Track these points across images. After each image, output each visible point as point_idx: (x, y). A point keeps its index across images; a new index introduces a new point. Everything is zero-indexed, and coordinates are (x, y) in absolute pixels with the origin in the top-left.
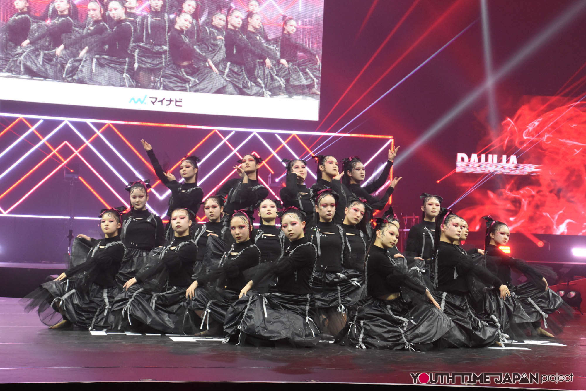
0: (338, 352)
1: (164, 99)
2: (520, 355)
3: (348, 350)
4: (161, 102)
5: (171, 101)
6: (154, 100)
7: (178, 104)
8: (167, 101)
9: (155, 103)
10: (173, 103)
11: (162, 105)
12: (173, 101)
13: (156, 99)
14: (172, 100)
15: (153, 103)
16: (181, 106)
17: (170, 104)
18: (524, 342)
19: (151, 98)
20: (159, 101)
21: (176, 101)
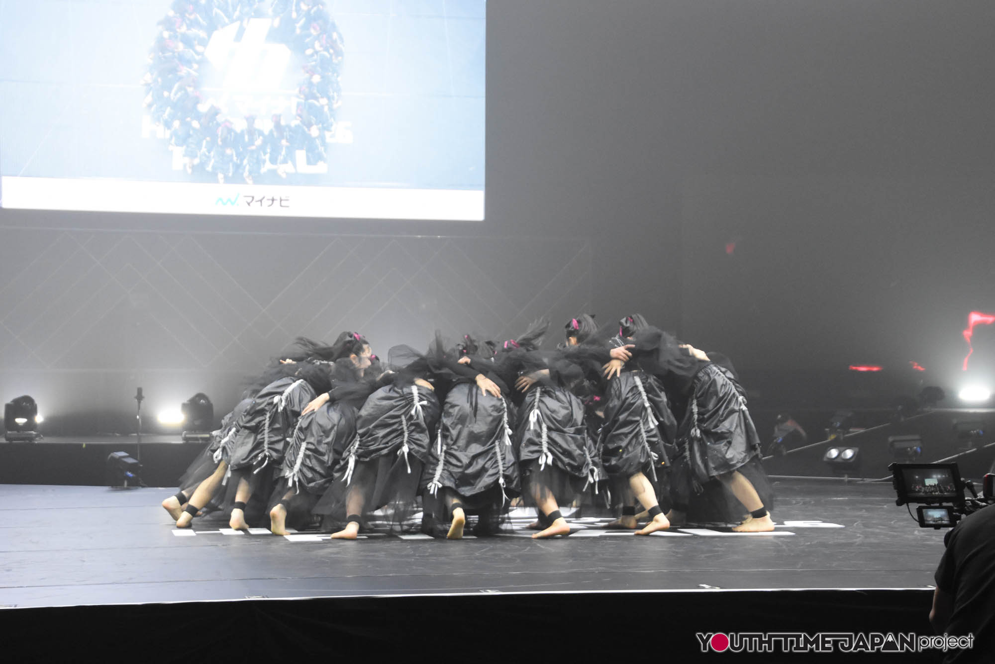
0: (525, 549)
1: (264, 198)
2: (780, 543)
3: (539, 545)
4: (260, 202)
5: (273, 200)
6: (250, 199)
7: (283, 203)
8: (268, 200)
9: (251, 204)
10: (277, 203)
11: (261, 205)
12: (276, 200)
13: (253, 198)
14: (275, 198)
15: (249, 204)
16: (288, 207)
17: (273, 205)
18: (784, 524)
19: (245, 196)
20: (257, 201)
21: (281, 200)
